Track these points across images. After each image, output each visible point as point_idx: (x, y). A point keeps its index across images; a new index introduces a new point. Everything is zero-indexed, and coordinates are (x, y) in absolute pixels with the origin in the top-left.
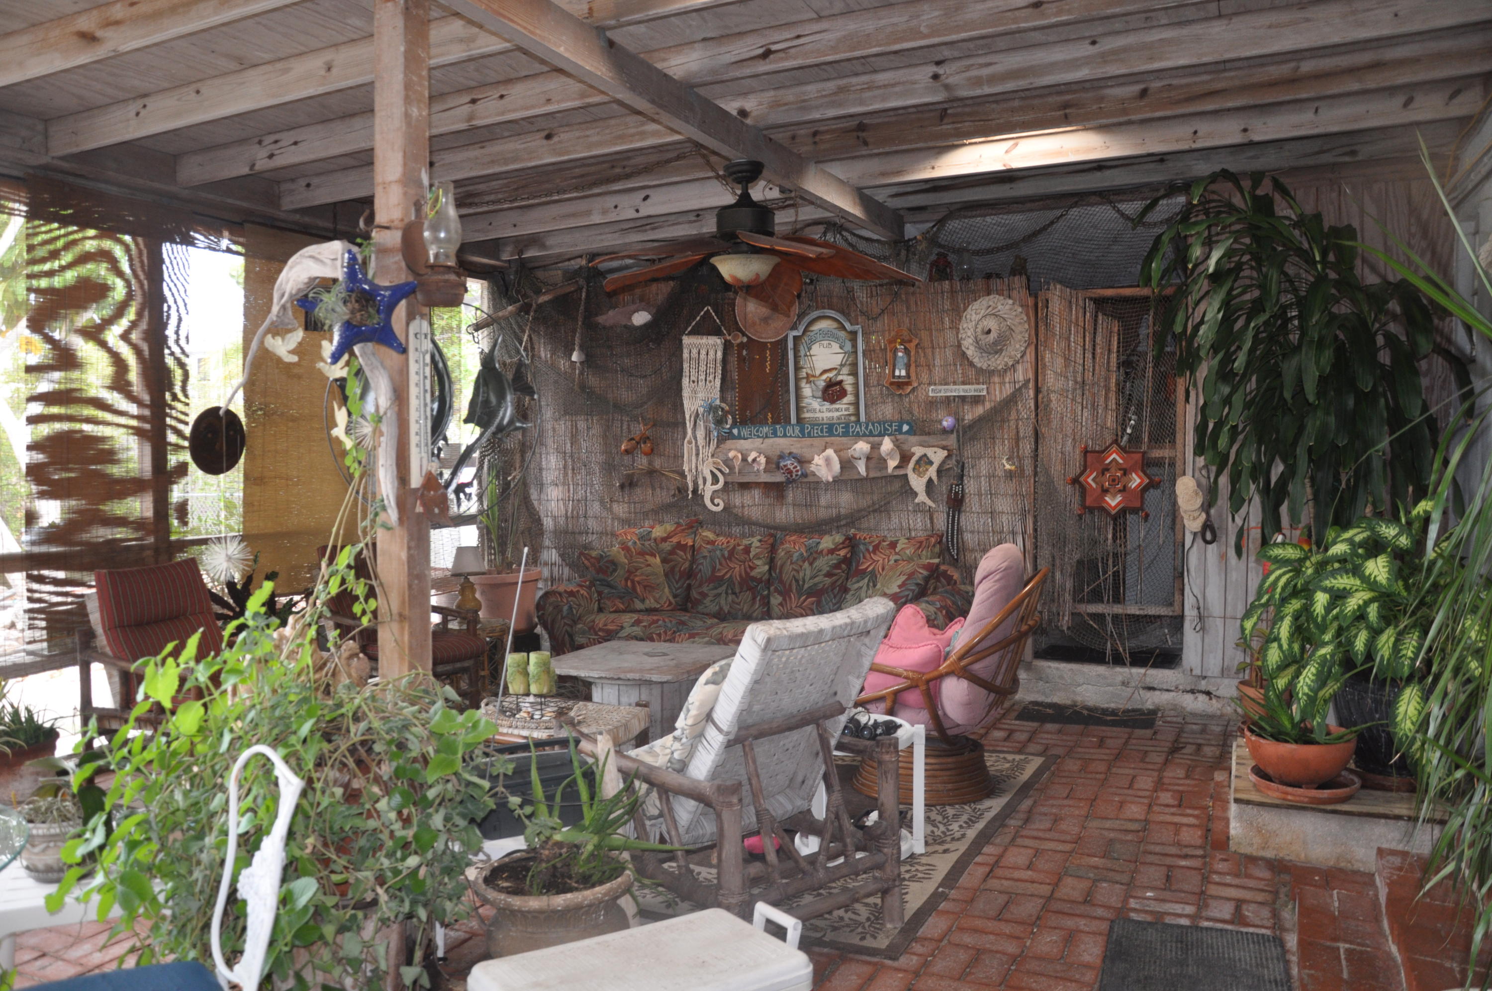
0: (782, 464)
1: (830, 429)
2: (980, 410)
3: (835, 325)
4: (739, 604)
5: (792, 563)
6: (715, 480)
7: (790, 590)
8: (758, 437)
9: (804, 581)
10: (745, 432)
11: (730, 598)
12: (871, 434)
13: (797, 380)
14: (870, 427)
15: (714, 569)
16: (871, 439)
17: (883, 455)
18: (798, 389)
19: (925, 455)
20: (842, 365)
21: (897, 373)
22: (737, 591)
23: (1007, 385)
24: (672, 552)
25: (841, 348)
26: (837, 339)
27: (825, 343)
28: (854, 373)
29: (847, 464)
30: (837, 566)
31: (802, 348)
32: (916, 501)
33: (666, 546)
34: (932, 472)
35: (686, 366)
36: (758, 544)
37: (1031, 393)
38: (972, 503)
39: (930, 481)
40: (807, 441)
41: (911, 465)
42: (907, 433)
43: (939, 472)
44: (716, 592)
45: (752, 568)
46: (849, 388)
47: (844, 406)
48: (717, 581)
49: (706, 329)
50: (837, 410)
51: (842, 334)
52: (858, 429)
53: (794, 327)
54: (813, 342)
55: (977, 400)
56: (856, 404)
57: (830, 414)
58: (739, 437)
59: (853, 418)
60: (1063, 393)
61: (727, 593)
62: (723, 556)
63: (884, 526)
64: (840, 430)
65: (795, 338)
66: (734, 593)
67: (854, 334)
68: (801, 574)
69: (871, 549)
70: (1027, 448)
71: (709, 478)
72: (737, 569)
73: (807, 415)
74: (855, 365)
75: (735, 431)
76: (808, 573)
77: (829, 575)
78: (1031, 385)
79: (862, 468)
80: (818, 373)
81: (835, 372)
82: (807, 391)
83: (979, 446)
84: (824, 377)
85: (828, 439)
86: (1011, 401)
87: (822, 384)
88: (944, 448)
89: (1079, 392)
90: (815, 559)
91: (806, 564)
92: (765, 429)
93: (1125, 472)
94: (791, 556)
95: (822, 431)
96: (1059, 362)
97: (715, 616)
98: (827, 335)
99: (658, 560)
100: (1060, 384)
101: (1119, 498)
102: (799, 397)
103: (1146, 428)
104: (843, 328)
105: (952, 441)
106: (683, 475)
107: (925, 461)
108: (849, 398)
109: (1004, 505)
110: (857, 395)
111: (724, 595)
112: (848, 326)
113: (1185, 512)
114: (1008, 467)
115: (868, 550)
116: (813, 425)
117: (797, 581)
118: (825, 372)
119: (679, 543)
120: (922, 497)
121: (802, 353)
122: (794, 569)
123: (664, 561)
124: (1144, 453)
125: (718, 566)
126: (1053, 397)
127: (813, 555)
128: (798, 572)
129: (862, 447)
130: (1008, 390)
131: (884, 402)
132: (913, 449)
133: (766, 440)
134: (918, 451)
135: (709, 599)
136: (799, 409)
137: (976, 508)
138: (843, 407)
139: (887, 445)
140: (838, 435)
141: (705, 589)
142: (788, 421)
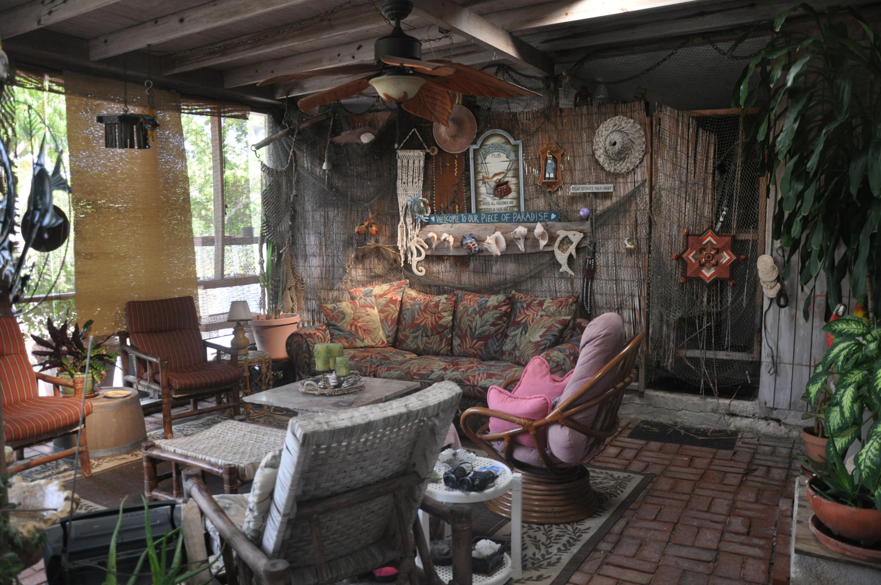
0: (464, 243)
1: (499, 217)
2: (608, 203)
3: (503, 140)
4: (430, 344)
5: (468, 315)
6: (419, 254)
7: (466, 335)
8: (449, 222)
9: (476, 329)
10: (439, 219)
11: (425, 339)
12: (528, 221)
13: (476, 181)
14: (528, 216)
15: (413, 318)
16: (528, 224)
17: (536, 236)
18: (477, 188)
19: (567, 237)
20: (508, 170)
21: (547, 176)
22: (430, 334)
23: (629, 185)
24: (387, 305)
25: (507, 157)
26: (504, 151)
27: (496, 153)
28: (517, 176)
29: (511, 243)
30: (500, 318)
31: (479, 158)
32: (561, 270)
33: (383, 301)
34: (572, 249)
35: (399, 171)
36: (445, 301)
37: (647, 190)
38: (602, 273)
39: (571, 256)
40: (483, 226)
41: (557, 244)
42: (554, 220)
43: (578, 249)
44: (414, 335)
45: (440, 318)
46: (513, 187)
47: (509, 200)
48: (415, 327)
49: (413, 145)
50: (504, 203)
51: (508, 147)
52: (519, 217)
53: (474, 143)
54: (487, 153)
55: (606, 196)
56: (518, 199)
57: (499, 206)
58: (436, 223)
59: (516, 209)
60: (671, 190)
61: (422, 336)
62: (420, 309)
63: (538, 288)
64: (506, 218)
65: (474, 150)
66: (427, 336)
67: (516, 147)
68: (474, 324)
69: (525, 306)
70: (643, 231)
71: (415, 252)
72: (430, 319)
73: (483, 207)
74: (517, 170)
75: (433, 219)
76: (479, 322)
77: (493, 324)
78: (647, 184)
79: (521, 247)
80: (491, 176)
81: (502, 175)
82: (483, 189)
83: (607, 230)
84: (495, 179)
85: (497, 224)
86: (632, 196)
87: (493, 184)
88: (580, 232)
89: (683, 190)
90: (484, 313)
91: (478, 316)
92: (454, 217)
93: (718, 251)
94: (467, 310)
95: (493, 218)
96: (669, 166)
97: (415, 351)
98: (497, 148)
99: (376, 311)
100: (668, 185)
101: (712, 271)
102: (477, 194)
103: (735, 217)
104: (508, 142)
105: (587, 226)
106: (396, 249)
107: (566, 241)
108: (513, 195)
109: (625, 274)
110: (518, 192)
111: (420, 337)
112: (512, 141)
113: (764, 282)
114: (628, 246)
115: (523, 307)
116: (487, 214)
117: (471, 329)
118: (496, 175)
119: (391, 298)
120: (565, 268)
121: (480, 161)
122: (469, 320)
123: (381, 311)
124: (734, 237)
125: (416, 316)
126: (663, 193)
127: (483, 309)
128: (472, 322)
129: (521, 230)
130: (630, 187)
131: (538, 197)
132: (558, 232)
133: (454, 225)
134: (562, 234)
135: (411, 339)
136: (477, 202)
137: (604, 276)
138: (508, 202)
139: (539, 229)
140: (505, 222)
141: (407, 332)
142: (469, 211)
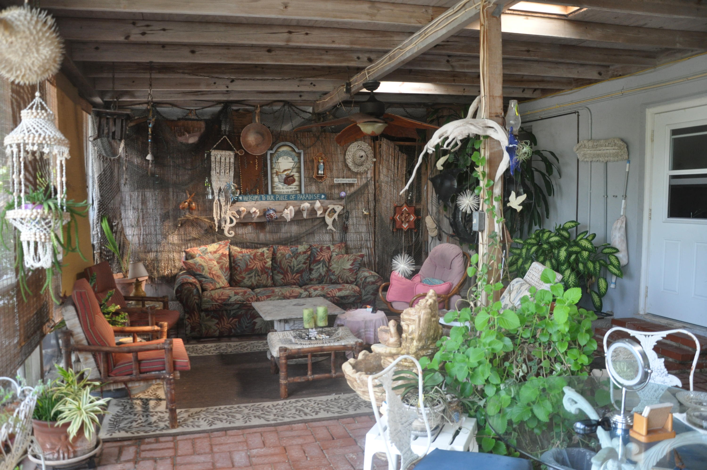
0: (267, 213)
1: (288, 197)
2: (353, 190)
3: (290, 149)
4: (261, 280)
5: (286, 259)
6: (232, 221)
7: (287, 271)
8: (253, 200)
9: (294, 267)
10: (245, 198)
11: (257, 278)
12: (311, 200)
13: (272, 174)
14: (307, 196)
15: (247, 265)
17: (316, 209)
18: (272, 178)
19: (333, 209)
20: (293, 168)
21: (320, 172)
22: (260, 274)
23: (364, 179)
24: (220, 258)
25: (293, 160)
26: (291, 156)
27: (285, 157)
28: (299, 172)
29: (299, 212)
30: (307, 259)
31: (274, 159)
32: (328, 228)
33: (217, 255)
34: (336, 216)
35: (213, 165)
36: (267, 252)
37: (373, 182)
38: (351, 229)
39: (335, 219)
40: (277, 203)
41: (327, 213)
42: (323, 199)
43: (339, 215)
44: (250, 276)
45: (266, 263)
46: (296, 178)
47: (294, 187)
48: (249, 270)
49: (224, 147)
50: (291, 188)
51: (294, 153)
52: (301, 197)
53: (271, 149)
54: (279, 156)
55: (351, 185)
56: (300, 186)
57: (287, 190)
58: (243, 201)
59: (298, 192)
60: (387, 183)
61: (255, 276)
62: (251, 258)
64: (293, 197)
65: (271, 154)
66: (258, 276)
67: (299, 154)
68: (292, 264)
69: (319, 250)
70: (372, 205)
71: (228, 221)
72: (259, 264)
73: (276, 190)
74: (299, 168)
75: (241, 198)
76: (295, 263)
77: (305, 263)
78: (373, 179)
79: (305, 215)
80: (282, 171)
81: (290, 171)
82: (276, 179)
83: (353, 204)
84: (286, 173)
85: (288, 202)
86: (366, 185)
87: (284, 176)
88: (341, 205)
89: (392, 183)
90: (297, 256)
91: (294, 259)
92: (256, 197)
93: (409, 214)
94: (285, 256)
95: (284, 198)
96: (385, 170)
97: (249, 287)
98: (286, 154)
99: (215, 263)
100: (386, 179)
101: (407, 225)
102: (272, 182)
103: (414, 197)
104: (294, 151)
105: (343, 202)
106: (212, 219)
107: (333, 211)
108: (296, 183)
109: (363, 229)
110: (300, 182)
111: (254, 277)
112: (297, 150)
113: (430, 229)
114: (365, 213)
115: (318, 251)
116: (280, 195)
117: (290, 267)
118: (285, 171)
119: (223, 253)
120: (330, 227)
121: (274, 161)
122: (287, 262)
123: (218, 263)
124: (415, 207)
125: (249, 263)
126: (383, 184)
127: (296, 255)
128: (290, 263)
129: (306, 205)
130: (364, 181)
131: (311, 185)
132: (329, 206)
133: (257, 202)
134: (331, 207)
135: (247, 279)
136: (272, 188)
137: (353, 231)
138: (293, 187)
139: (318, 204)
140: (292, 200)
141: (243, 275)
142: (267, 193)
